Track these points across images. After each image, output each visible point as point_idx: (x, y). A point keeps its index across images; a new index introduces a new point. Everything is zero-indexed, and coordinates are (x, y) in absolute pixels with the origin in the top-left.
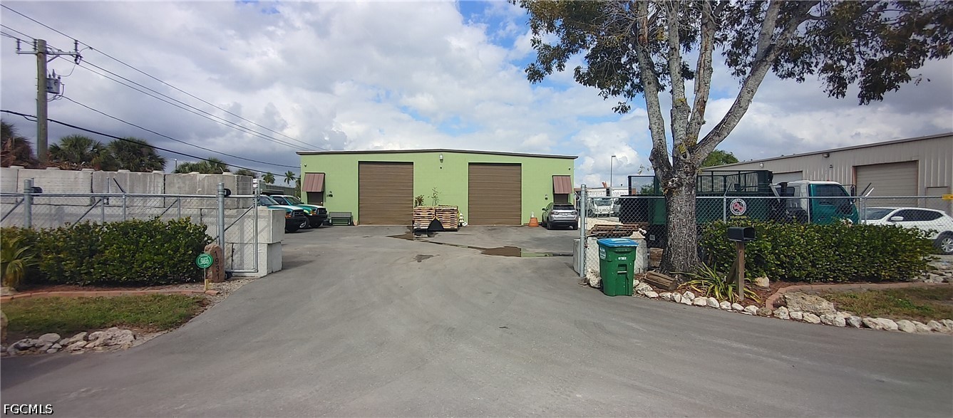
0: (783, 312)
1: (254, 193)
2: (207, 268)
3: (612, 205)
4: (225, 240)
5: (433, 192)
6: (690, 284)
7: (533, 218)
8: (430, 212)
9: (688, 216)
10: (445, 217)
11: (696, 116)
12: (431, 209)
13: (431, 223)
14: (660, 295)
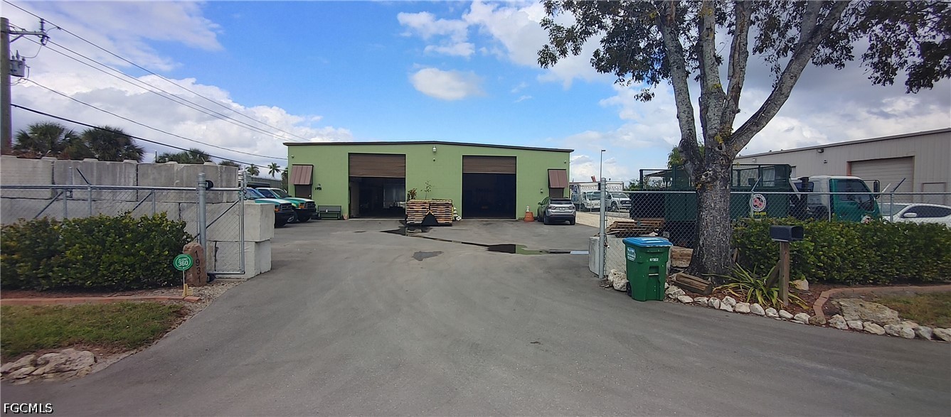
0: (838, 321)
1: (239, 185)
2: (187, 271)
4: (207, 238)
5: (426, 186)
6: (726, 288)
7: (528, 212)
8: (424, 206)
9: (723, 213)
10: (440, 211)
11: (730, 104)
12: (425, 203)
13: (425, 217)
14: (696, 301)
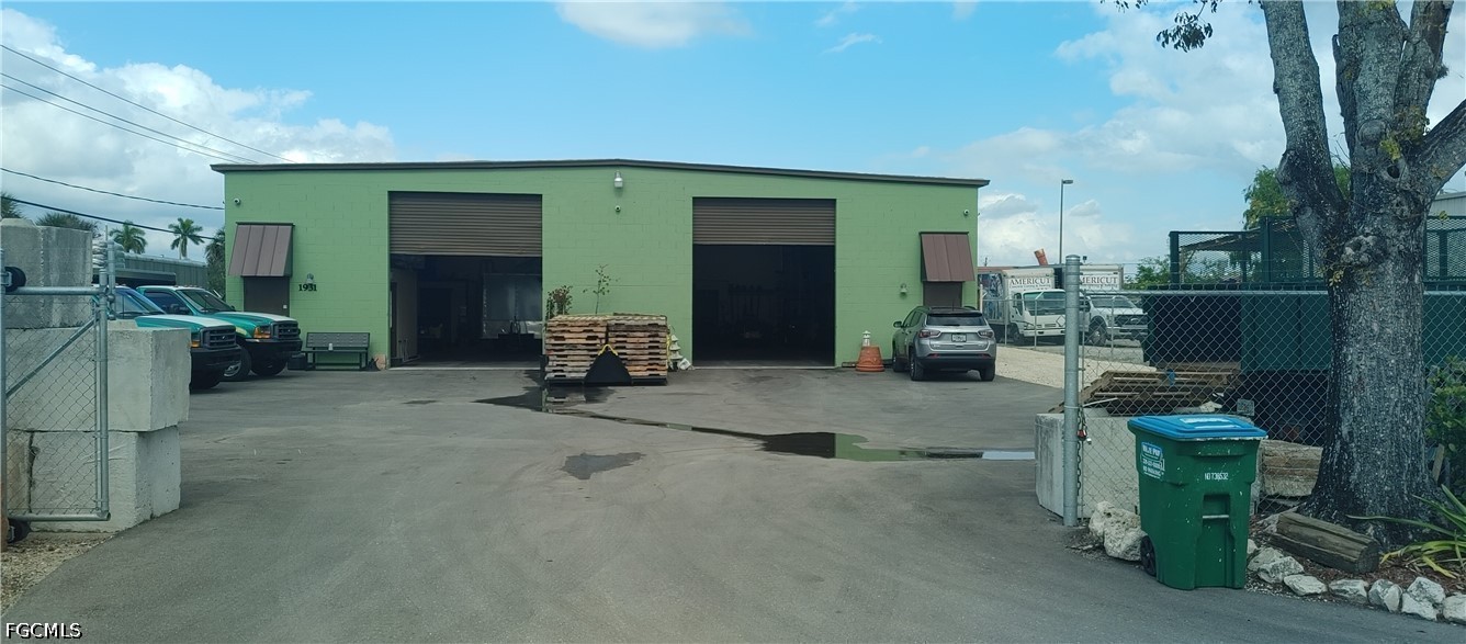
1: (96, 280)
4: (9, 423)
5: (598, 278)
6: (1416, 553)
7: (867, 348)
8: (591, 331)
9: (1403, 349)
10: (634, 344)
11: (1420, 52)
12: (595, 324)
13: (596, 362)
14: (1333, 588)
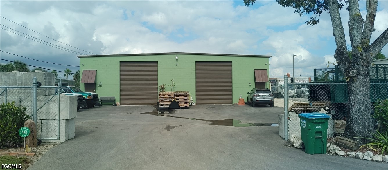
2: (26, 137)
3: (296, 90)
4: (37, 118)
5: (172, 82)
6: (368, 146)
7: (241, 99)
8: (170, 95)
9: (365, 97)
10: (181, 99)
11: (368, 26)
12: (171, 94)
13: (171, 103)
14: (347, 154)
